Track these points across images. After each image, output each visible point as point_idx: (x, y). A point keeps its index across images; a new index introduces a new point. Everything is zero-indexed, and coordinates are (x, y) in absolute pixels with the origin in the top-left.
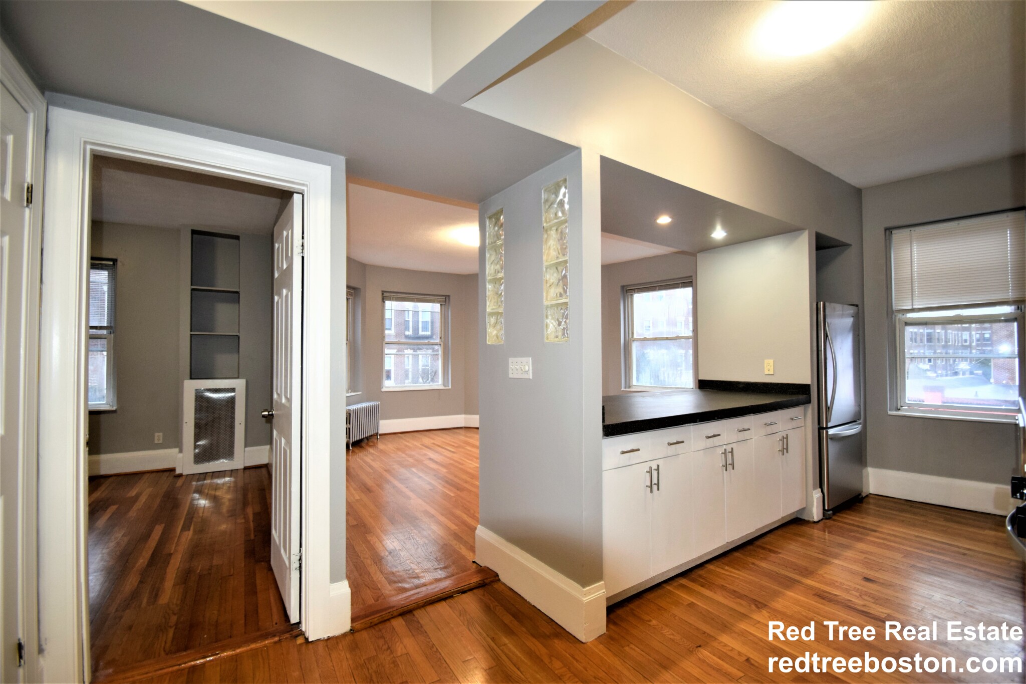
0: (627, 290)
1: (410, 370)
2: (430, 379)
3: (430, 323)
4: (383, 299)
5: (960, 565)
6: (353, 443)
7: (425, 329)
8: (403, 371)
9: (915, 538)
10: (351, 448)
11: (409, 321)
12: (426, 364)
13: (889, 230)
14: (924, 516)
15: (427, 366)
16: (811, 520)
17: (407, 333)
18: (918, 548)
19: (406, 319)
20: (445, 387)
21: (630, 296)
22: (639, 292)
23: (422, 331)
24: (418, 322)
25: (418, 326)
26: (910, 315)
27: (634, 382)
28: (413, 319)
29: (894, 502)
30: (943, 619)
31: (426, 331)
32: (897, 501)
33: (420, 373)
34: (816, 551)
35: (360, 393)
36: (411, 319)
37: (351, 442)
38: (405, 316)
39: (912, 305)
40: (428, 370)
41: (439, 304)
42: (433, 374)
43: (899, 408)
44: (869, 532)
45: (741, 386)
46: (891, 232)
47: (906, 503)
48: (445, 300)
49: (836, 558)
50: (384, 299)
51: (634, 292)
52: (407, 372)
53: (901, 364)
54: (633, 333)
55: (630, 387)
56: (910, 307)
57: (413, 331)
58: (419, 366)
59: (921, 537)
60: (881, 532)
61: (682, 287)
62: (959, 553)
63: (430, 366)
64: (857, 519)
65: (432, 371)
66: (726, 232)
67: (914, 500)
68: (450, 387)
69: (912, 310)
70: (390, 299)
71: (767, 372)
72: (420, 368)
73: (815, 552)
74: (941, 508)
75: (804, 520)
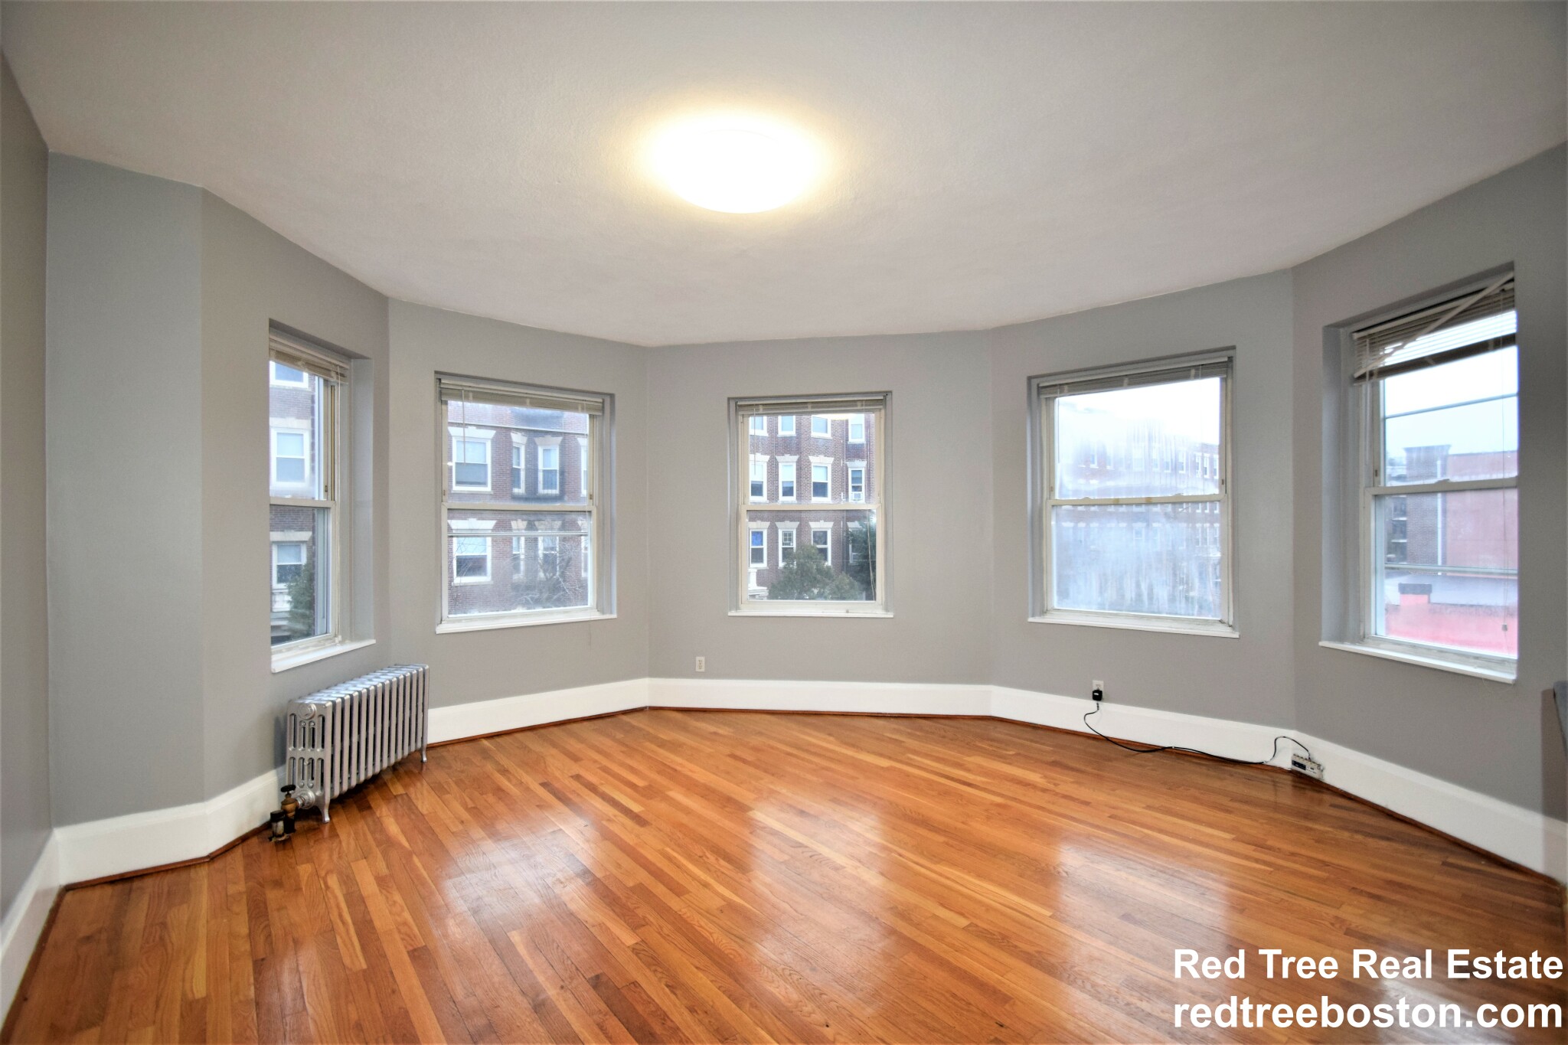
0: (1039, 388)
1: (522, 557)
2: (558, 573)
3: (558, 474)
4: (441, 394)
6: (333, 801)
7: (548, 484)
8: (508, 560)
10: (327, 819)
11: (519, 470)
12: (551, 545)
15: (553, 549)
17: (516, 491)
19: (515, 466)
20: (603, 613)
21: (1043, 403)
22: (1074, 391)
23: (544, 488)
24: (536, 471)
25: (536, 478)
27: (1055, 601)
28: (526, 465)
31: (551, 488)
33: (540, 561)
35: (373, 641)
36: (522, 466)
37: (327, 800)
38: (511, 460)
40: (555, 557)
41: (588, 416)
42: (564, 564)
48: (602, 406)
50: (443, 395)
51: (1061, 392)
52: (516, 558)
54: (1052, 489)
55: (1044, 612)
57: (526, 488)
58: (538, 550)
61: (1196, 377)
63: (558, 549)
65: (563, 560)
68: (614, 616)
70: (460, 395)
72: (541, 552)
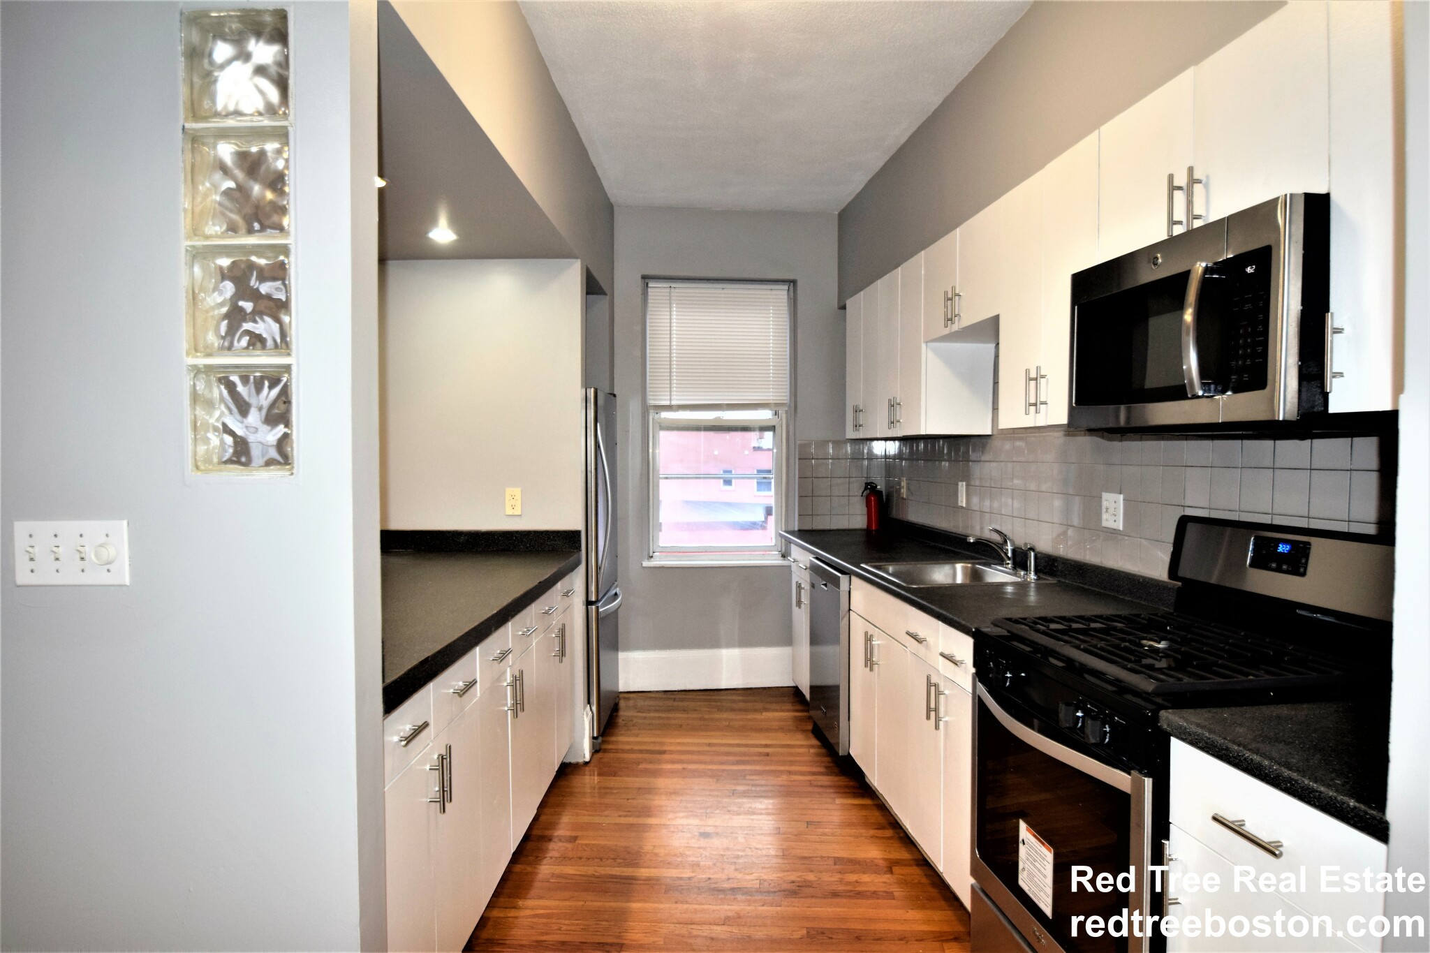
5: (773, 771)
9: (708, 748)
13: (646, 278)
14: (695, 710)
16: (581, 760)
18: (722, 763)
26: (665, 415)
29: (651, 698)
30: (810, 857)
32: (657, 695)
34: (621, 813)
39: (671, 400)
43: (651, 555)
44: (658, 756)
45: (462, 539)
46: (647, 284)
47: (663, 696)
49: (649, 816)
53: (655, 488)
56: (667, 403)
59: (715, 745)
60: (671, 752)
62: (760, 754)
64: (632, 739)
66: (457, 233)
67: (673, 689)
69: (669, 408)
71: (509, 511)
73: (620, 816)
74: (702, 693)
75: (570, 763)
